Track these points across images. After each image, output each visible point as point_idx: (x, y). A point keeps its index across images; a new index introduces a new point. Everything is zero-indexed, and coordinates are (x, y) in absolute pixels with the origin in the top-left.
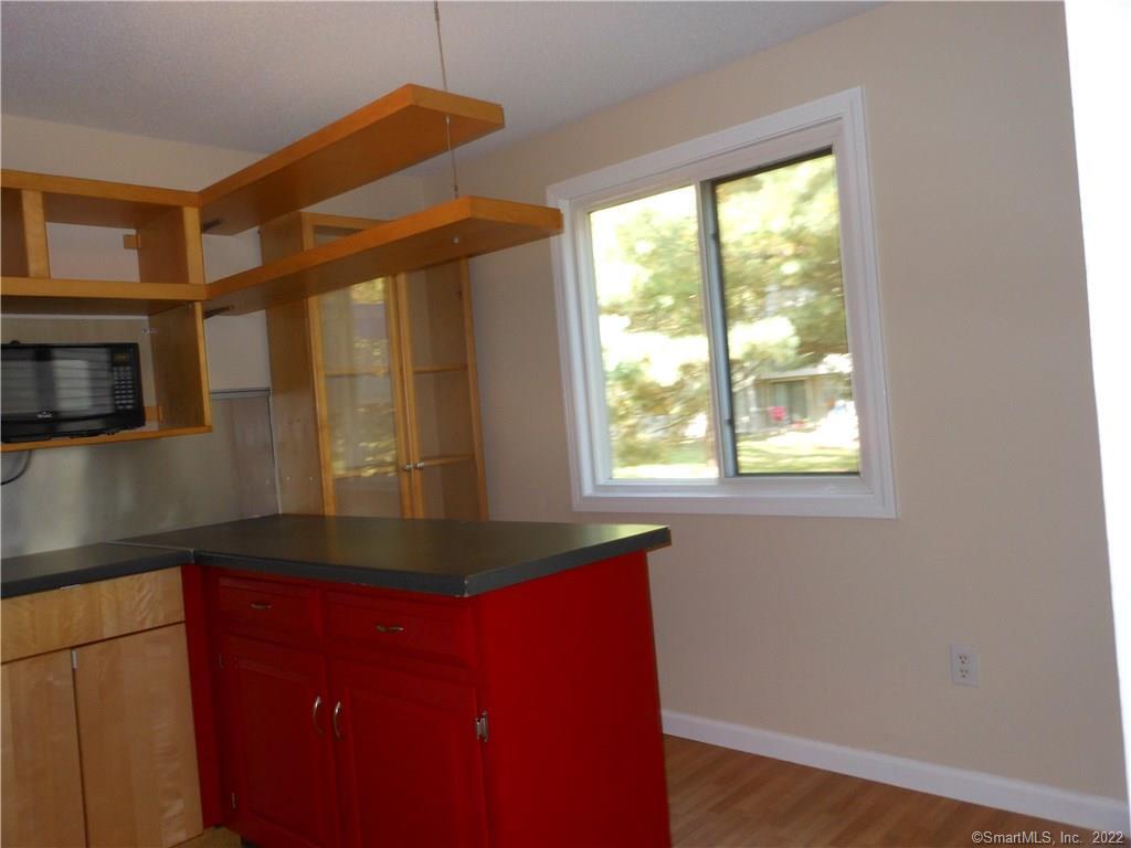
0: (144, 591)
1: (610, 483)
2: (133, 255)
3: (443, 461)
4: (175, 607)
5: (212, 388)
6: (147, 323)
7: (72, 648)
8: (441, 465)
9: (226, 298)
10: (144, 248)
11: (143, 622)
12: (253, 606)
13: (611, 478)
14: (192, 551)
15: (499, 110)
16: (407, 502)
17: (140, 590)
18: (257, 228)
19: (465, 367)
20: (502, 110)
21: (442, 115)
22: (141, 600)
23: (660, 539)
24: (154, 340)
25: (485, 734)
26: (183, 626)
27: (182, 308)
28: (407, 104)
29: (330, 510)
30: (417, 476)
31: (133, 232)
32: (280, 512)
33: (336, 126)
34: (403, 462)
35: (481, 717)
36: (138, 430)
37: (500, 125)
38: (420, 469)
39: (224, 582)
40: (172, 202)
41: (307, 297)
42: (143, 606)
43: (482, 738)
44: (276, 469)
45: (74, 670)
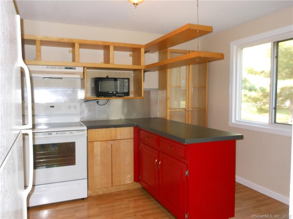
0: (126, 131)
1: (240, 120)
2: (131, 58)
3: (198, 109)
4: (132, 135)
5: (144, 88)
6: (133, 73)
7: (112, 140)
8: (198, 110)
9: (149, 68)
10: (133, 56)
11: (125, 137)
12: (146, 138)
13: (240, 119)
14: (136, 124)
15: (211, 28)
16: (187, 118)
17: (125, 130)
18: (158, 52)
19: (205, 87)
20: (212, 28)
21: (197, 30)
22: (125, 133)
23: (241, 137)
24: (134, 77)
25: (187, 175)
26: (133, 140)
27: (140, 70)
28: (187, 28)
29: (168, 118)
30: (190, 112)
31: (131, 53)
32: (158, 117)
33: (172, 32)
34: (187, 109)
35: (187, 171)
36: (128, 96)
37: (211, 32)
38: (191, 111)
39: (142, 131)
40: (139, 47)
41: (167, 69)
42: (126, 133)
43: (187, 176)
44: (158, 108)
45: (112, 145)
